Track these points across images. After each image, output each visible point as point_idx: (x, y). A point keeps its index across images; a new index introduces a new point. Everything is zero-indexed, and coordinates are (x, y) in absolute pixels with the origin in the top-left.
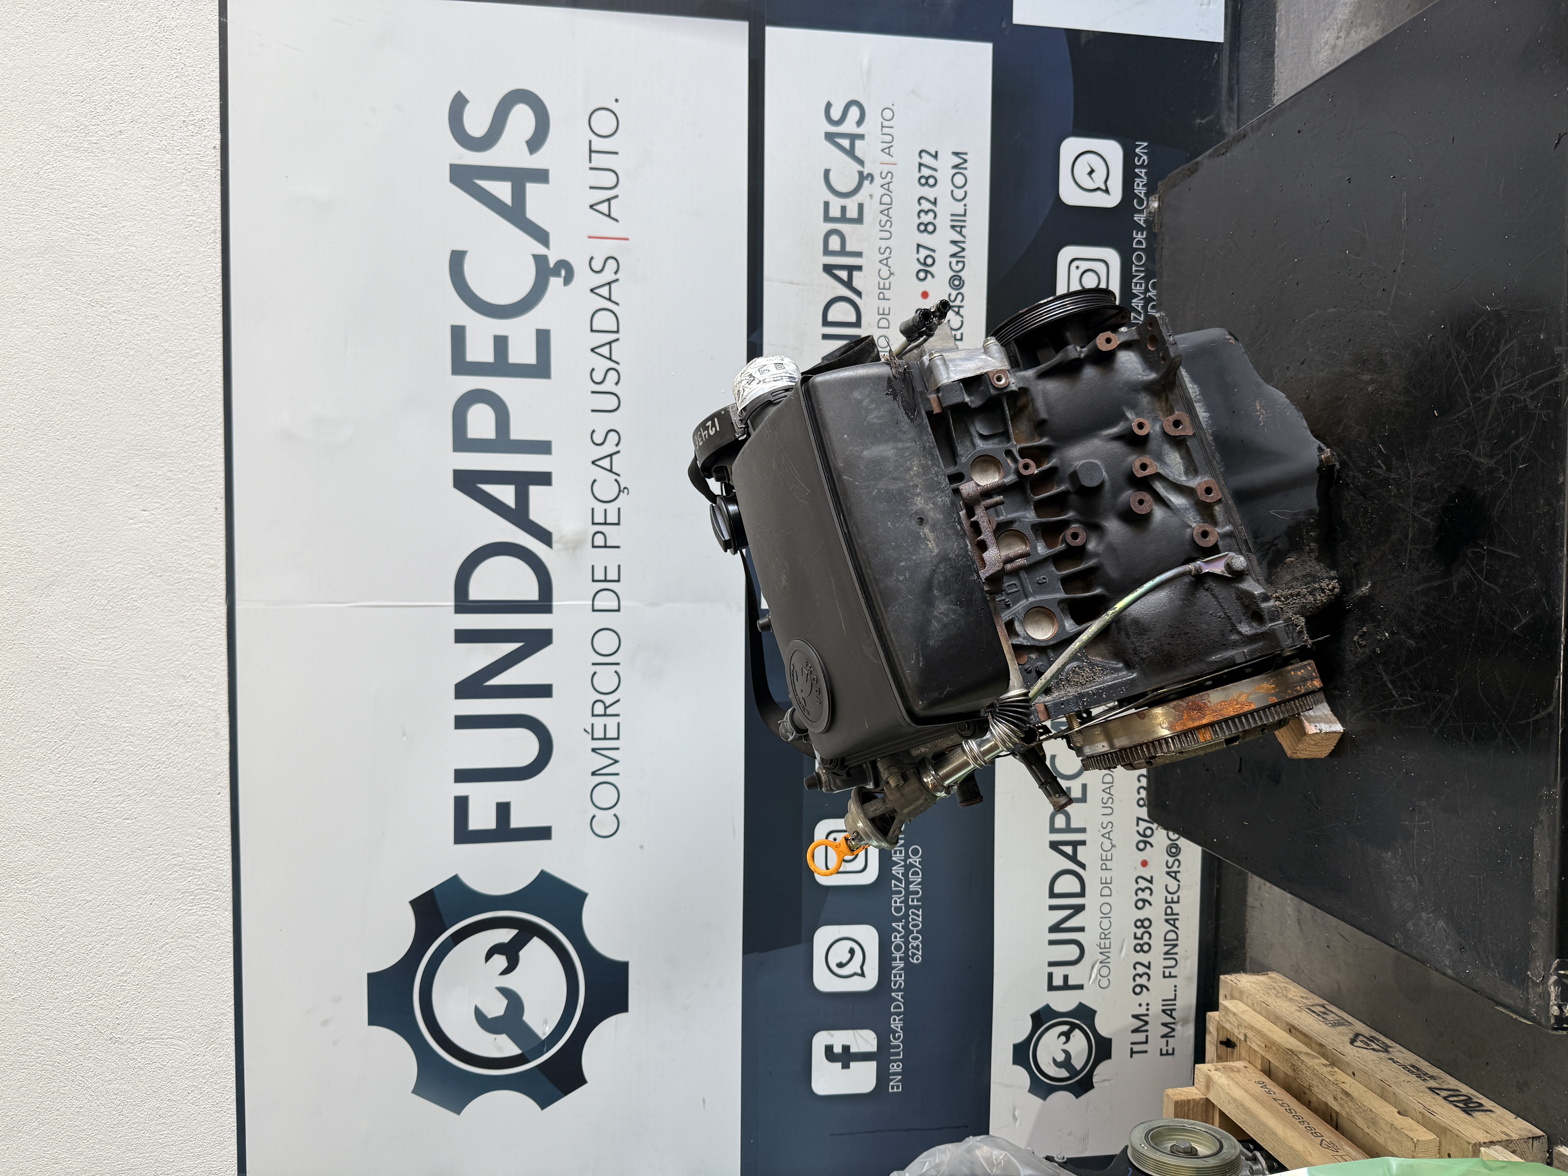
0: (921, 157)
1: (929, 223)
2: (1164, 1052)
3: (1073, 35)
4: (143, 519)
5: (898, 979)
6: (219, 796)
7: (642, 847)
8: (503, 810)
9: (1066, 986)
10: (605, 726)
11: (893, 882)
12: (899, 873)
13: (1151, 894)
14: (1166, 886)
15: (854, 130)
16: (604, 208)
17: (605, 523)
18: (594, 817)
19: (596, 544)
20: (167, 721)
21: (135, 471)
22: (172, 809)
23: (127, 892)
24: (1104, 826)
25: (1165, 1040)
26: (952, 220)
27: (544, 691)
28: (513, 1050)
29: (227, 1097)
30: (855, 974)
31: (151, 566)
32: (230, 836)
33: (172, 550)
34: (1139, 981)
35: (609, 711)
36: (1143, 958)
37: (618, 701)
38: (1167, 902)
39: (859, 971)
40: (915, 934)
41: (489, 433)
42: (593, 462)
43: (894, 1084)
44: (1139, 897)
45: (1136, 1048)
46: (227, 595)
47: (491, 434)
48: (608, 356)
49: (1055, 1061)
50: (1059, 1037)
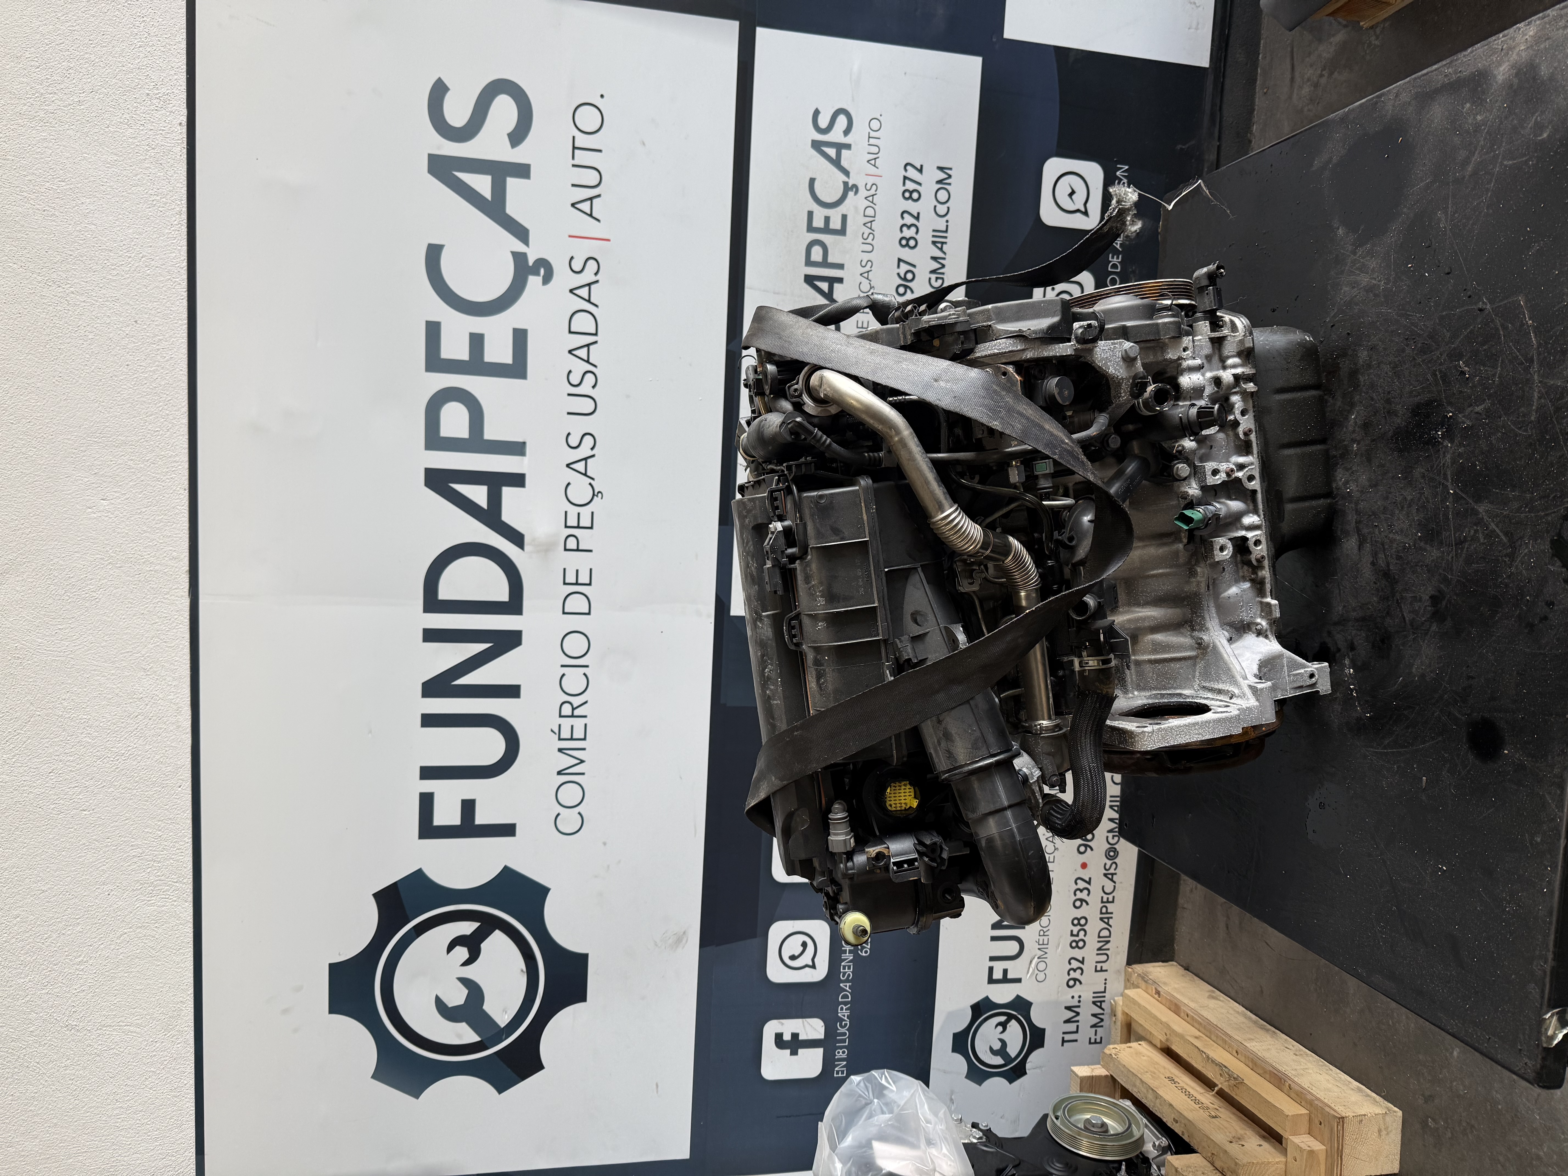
0: (906, 170)
1: (912, 238)
2: (1093, 1041)
3: (1060, 52)
4: (102, 508)
5: (848, 972)
7: (605, 844)
8: (468, 807)
9: (1005, 980)
10: (572, 726)
13: (1088, 895)
14: (1103, 887)
15: (841, 139)
16: (586, 207)
17: (578, 527)
18: (558, 815)
19: (568, 547)
20: (126, 713)
21: (93, 459)
22: (131, 801)
23: (84, 883)
25: (1094, 1029)
26: (933, 236)
27: (512, 691)
28: (471, 1037)
30: (807, 966)
31: (111, 557)
32: (191, 829)
33: (133, 541)
34: (1073, 975)
35: (576, 713)
36: (1078, 954)
37: (586, 702)
38: (1102, 902)
39: (811, 964)
42: (568, 466)
43: (839, 1069)
44: (1077, 897)
45: (1067, 1037)
46: (190, 588)
47: (464, 433)
48: (586, 359)
49: (991, 1049)
50: (996, 1026)
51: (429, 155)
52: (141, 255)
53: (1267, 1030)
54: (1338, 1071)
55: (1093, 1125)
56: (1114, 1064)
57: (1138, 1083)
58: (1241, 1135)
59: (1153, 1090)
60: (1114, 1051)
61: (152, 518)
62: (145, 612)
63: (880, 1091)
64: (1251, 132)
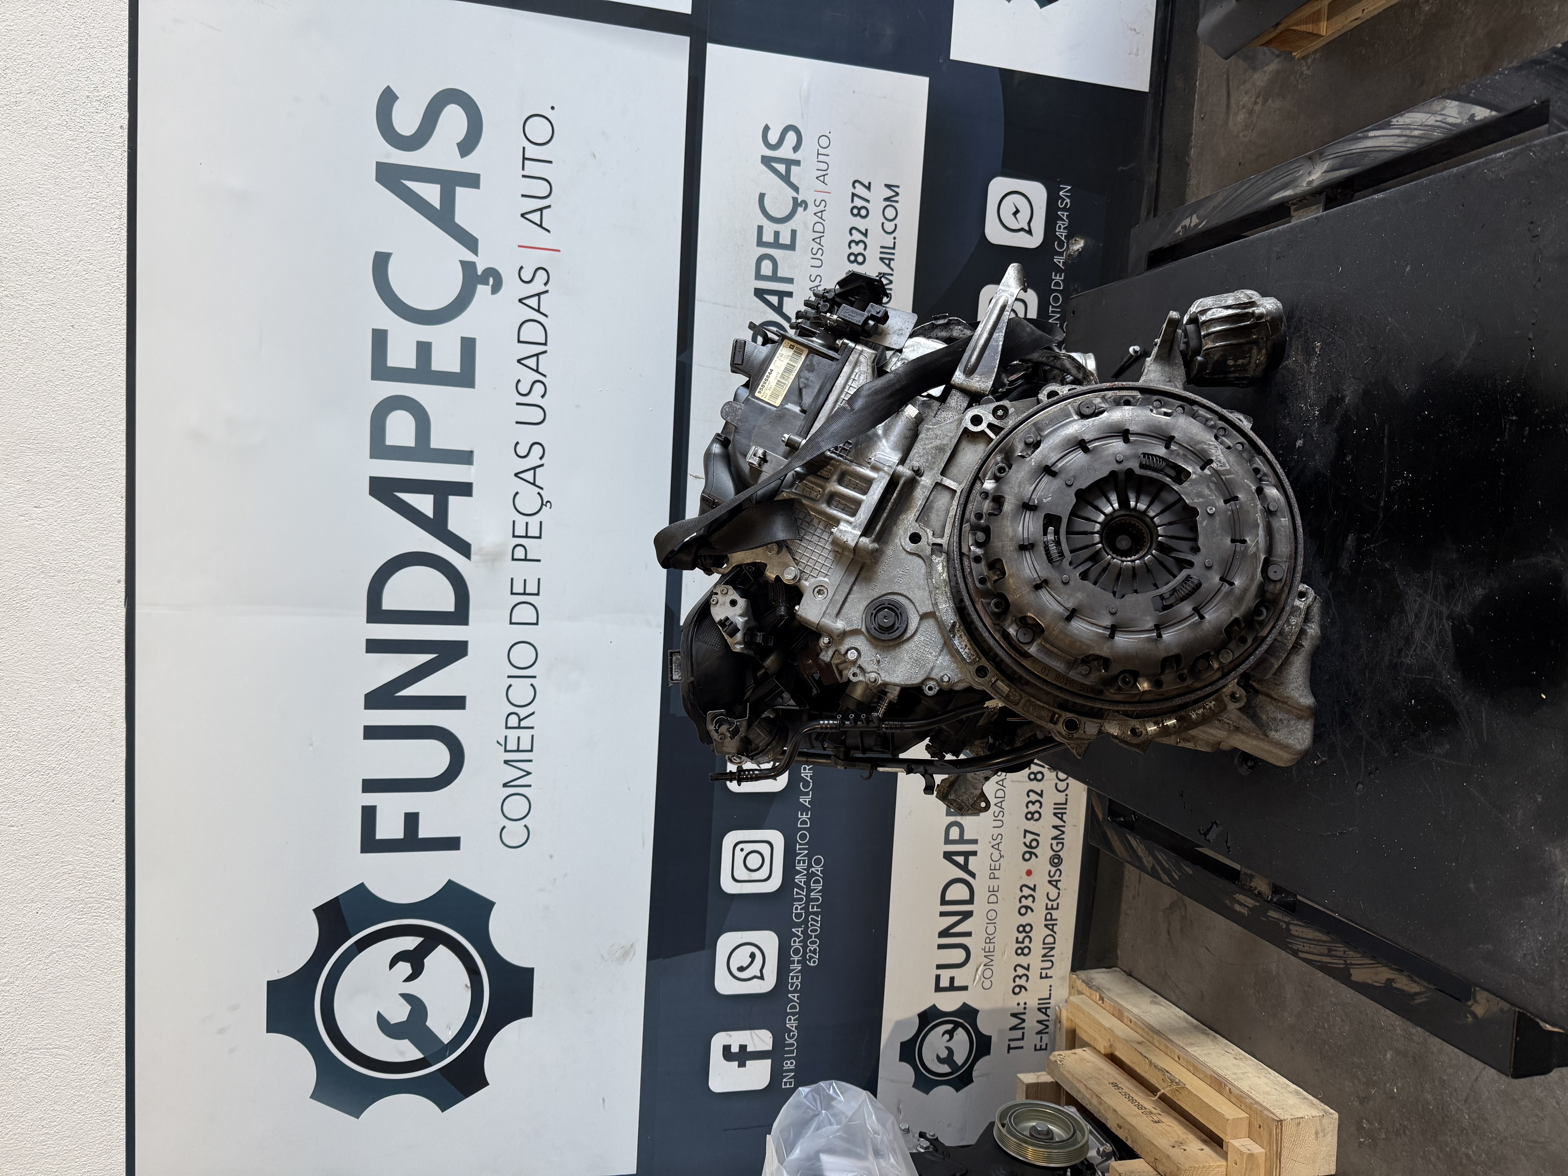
0: (854, 187)
1: (860, 254)
2: (1038, 1047)
3: (1006, 75)
4: (34, 516)
5: (797, 982)
6: (113, 803)
7: (551, 857)
8: (412, 820)
9: (952, 988)
10: (519, 738)
11: (795, 889)
12: (801, 882)
13: (1033, 902)
14: (1048, 894)
15: (792, 156)
16: (535, 217)
17: (526, 537)
18: (504, 827)
19: (515, 557)
20: (57, 726)
21: (25, 466)
22: (62, 816)
23: (11, 901)
24: (994, 838)
25: (1039, 1036)
26: (881, 253)
27: (457, 703)
28: (414, 1054)
29: (116, 1106)
30: (755, 977)
31: (43, 566)
32: (124, 845)
33: (67, 549)
34: (1019, 982)
35: (523, 724)
36: (1023, 961)
37: (533, 713)
38: (1047, 909)
39: (759, 975)
40: (813, 939)
41: (409, 440)
42: (516, 475)
43: (787, 1081)
44: (1022, 904)
45: (1013, 1044)
46: (126, 597)
47: (410, 442)
48: (535, 368)
49: (938, 1057)
50: (943, 1035)
51: (377, 162)
52: (79, 259)
53: (1208, 1035)
54: (1277, 1074)
55: (1039, 1132)
56: (1059, 1071)
57: (1082, 1089)
58: (1183, 1140)
59: (1097, 1096)
60: (1059, 1058)
61: (87, 526)
62: (79, 622)
63: (828, 1102)
64: (1189, 156)
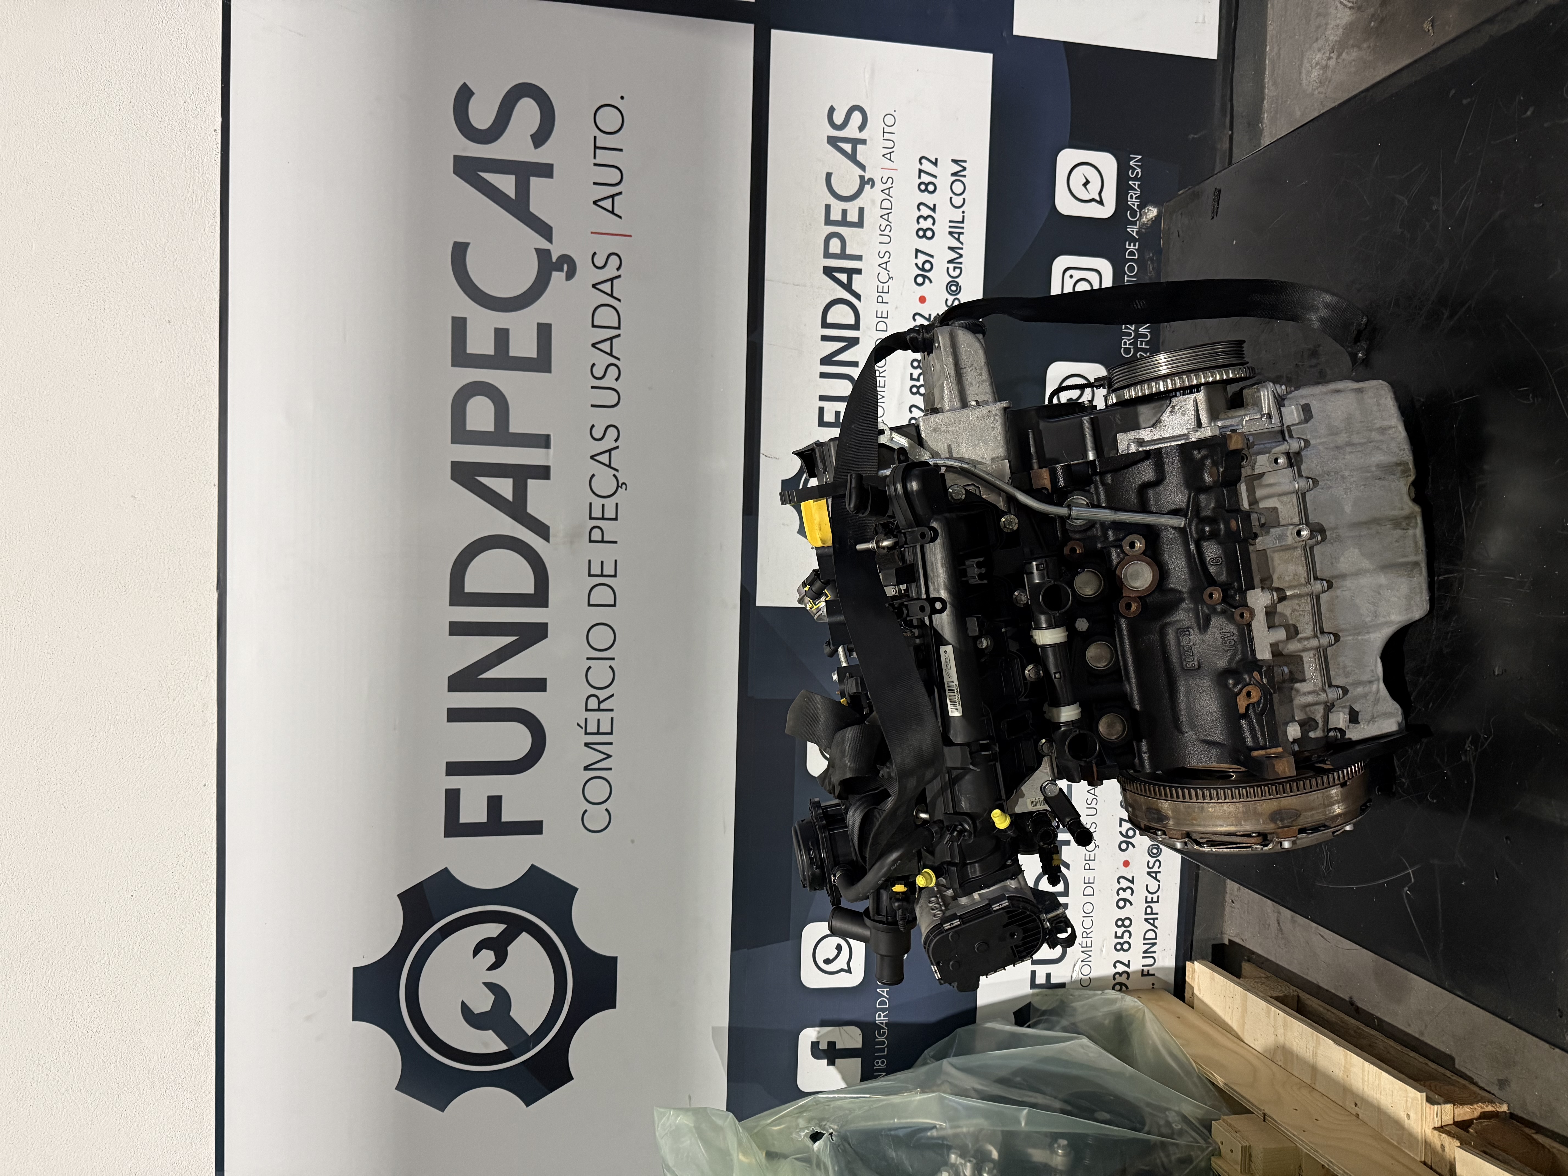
0: (921, 163)
1: (929, 229)
3: (1072, 48)
7: (633, 841)
8: (495, 803)
10: (599, 720)
13: (1132, 894)
14: (1147, 886)
15: (857, 135)
16: (607, 204)
17: (603, 518)
18: (586, 811)
19: (593, 539)
26: (950, 227)
27: (538, 685)
28: (498, 1045)
30: (842, 970)
34: (1119, 979)
35: (603, 706)
36: (1123, 956)
37: (612, 695)
38: (1147, 902)
39: (846, 968)
41: (488, 425)
42: (592, 457)
44: (1120, 897)
47: (490, 427)
48: (609, 351)
51: (455, 157)
64: (1261, 122)
